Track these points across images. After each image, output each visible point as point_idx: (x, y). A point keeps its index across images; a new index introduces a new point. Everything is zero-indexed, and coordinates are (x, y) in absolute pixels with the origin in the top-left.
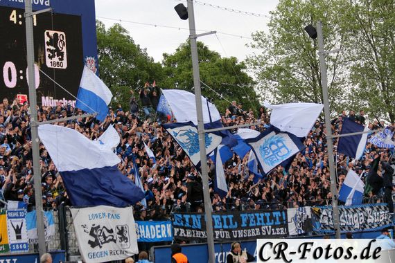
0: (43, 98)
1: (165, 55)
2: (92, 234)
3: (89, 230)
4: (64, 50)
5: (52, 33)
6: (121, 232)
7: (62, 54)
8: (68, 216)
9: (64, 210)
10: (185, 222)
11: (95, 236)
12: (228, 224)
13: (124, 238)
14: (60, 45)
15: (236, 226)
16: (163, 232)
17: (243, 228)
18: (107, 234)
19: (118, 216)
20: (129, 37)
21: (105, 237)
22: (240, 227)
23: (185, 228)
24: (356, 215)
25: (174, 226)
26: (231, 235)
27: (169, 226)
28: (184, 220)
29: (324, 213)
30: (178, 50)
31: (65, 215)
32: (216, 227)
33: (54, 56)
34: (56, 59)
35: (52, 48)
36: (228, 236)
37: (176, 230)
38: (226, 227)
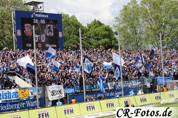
0: (46, 45)
1: (88, 24)
2: (52, 92)
3: (51, 92)
4: (52, 30)
5: (49, 25)
6: (60, 92)
7: (52, 31)
8: (45, 89)
9: (44, 87)
10: (78, 88)
11: (53, 93)
12: (91, 87)
13: (61, 93)
14: (51, 29)
15: (93, 88)
16: (72, 91)
17: (95, 88)
18: (57, 92)
19: (59, 88)
20: (76, 19)
21: (56, 93)
22: (94, 88)
23: (78, 89)
24: (129, 84)
25: (75, 89)
26: (91, 90)
27: (73, 89)
28: (77, 87)
29: (119, 83)
30: (92, 22)
31: (44, 88)
32: (87, 89)
33: (49, 32)
34: (50, 33)
35: (49, 30)
36: (90, 91)
37: (75, 90)
38: (90, 88)
